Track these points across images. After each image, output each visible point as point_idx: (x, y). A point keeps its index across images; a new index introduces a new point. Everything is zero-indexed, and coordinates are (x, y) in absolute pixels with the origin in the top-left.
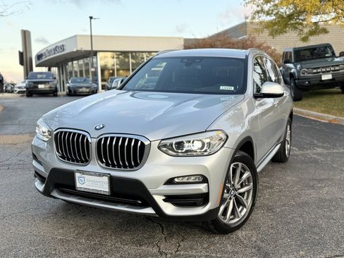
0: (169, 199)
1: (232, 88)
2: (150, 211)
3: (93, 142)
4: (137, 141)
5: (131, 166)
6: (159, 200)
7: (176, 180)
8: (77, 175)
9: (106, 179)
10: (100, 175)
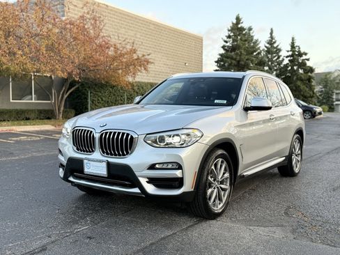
0: (151, 181)
1: (225, 102)
2: (136, 190)
3: (97, 136)
4: (128, 135)
5: (124, 155)
6: (143, 181)
7: (157, 166)
8: (85, 161)
9: (104, 165)
10: (101, 161)
